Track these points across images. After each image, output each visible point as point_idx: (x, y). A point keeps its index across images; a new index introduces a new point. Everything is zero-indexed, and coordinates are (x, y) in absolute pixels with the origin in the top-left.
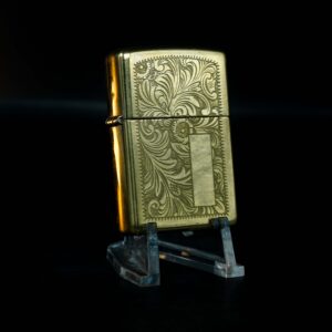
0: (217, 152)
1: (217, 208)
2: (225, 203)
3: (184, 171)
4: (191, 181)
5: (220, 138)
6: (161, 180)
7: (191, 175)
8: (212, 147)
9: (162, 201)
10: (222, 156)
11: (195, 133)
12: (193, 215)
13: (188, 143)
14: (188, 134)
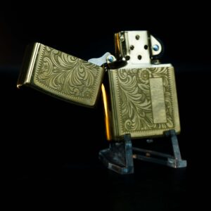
0: (167, 89)
1: (168, 124)
2: (173, 121)
3: (146, 101)
4: (151, 107)
5: (169, 80)
6: (132, 107)
7: (151, 104)
8: (164, 86)
9: (134, 121)
10: (170, 91)
11: (153, 77)
12: (153, 129)
13: (149, 84)
14: (148, 78)
